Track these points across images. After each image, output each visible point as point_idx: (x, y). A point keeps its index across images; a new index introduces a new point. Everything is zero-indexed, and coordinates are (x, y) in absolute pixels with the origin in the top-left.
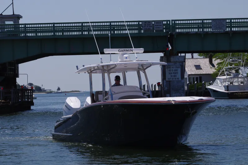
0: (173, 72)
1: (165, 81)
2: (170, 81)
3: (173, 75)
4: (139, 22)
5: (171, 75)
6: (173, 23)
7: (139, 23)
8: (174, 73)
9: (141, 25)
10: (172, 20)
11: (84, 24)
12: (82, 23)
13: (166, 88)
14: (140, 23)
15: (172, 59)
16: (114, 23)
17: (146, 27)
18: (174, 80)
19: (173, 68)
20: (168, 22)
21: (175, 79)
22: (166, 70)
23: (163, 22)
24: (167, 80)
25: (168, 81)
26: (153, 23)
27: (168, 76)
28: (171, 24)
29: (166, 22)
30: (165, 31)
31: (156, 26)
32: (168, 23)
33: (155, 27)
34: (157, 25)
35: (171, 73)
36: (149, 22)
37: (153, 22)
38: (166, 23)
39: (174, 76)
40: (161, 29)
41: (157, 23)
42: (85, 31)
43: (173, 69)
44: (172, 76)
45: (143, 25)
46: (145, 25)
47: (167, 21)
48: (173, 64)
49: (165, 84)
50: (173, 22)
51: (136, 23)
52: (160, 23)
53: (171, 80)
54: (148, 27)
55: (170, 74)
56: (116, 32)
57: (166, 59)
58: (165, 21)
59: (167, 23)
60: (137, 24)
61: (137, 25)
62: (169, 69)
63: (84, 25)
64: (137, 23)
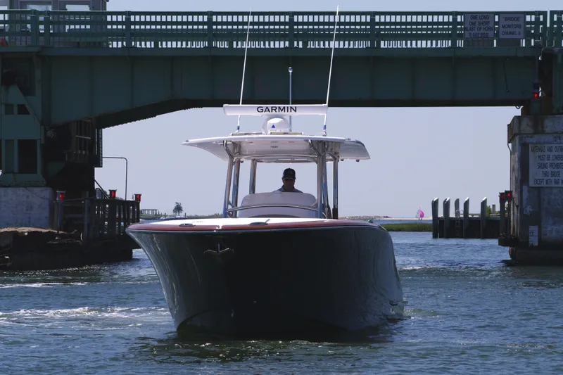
0: (551, 162)
1: (525, 188)
2: (539, 188)
3: (549, 170)
4: (455, 14)
5: (545, 170)
6: (555, 19)
7: (455, 19)
8: (551, 165)
9: (460, 23)
10: (552, 13)
12: (292, 14)
13: (529, 209)
14: (459, 18)
15: (549, 124)
16: (383, 17)
17: (476, 31)
18: (553, 185)
19: (550, 150)
20: (541, 17)
21: (557, 182)
22: (531, 154)
23: (525, 18)
24: (532, 184)
25: (533, 188)
26: (497, 19)
27: (535, 173)
28: (548, 25)
29: (533, 17)
31: (503, 27)
32: (541, 20)
33: (501, 30)
34: (509, 26)
35: (545, 166)
36: (487, 16)
37: (497, 17)
38: (533, 20)
39: (553, 174)
40: (519, 37)
41: (506, 19)
43: (551, 154)
44: (546, 174)
45: (467, 25)
46: (474, 24)
47: (537, 13)
48: (550, 138)
49: (525, 195)
50: (555, 16)
51: (446, 17)
52: (517, 19)
53: (544, 184)
54: (482, 31)
55: (540, 166)
57: (531, 124)
58: (530, 13)
59: (537, 19)
60: (451, 20)
61: (448, 23)
62: (538, 154)
64: (451, 17)
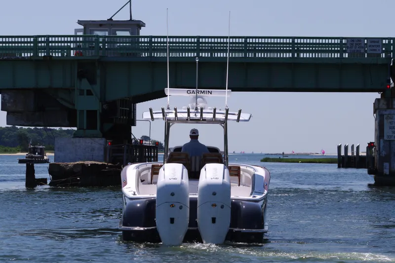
1: (381, 140)
2: (389, 141)
4: (341, 39)
5: (393, 130)
7: (341, 42)
9: (345, 44)
11: (248, 39)
12: (246, 38)
13: (384, 153)
14: (344, 41)
17: (353, 49)
20: (392, 41)
22: (385, 121)
23: (382, 41)
24: (385, 138)
25: (386, 140)
26: (366, 42)
27: (387, 132)
30: (384, 56)
31: (370, 46)
33: (369, 48)
34: (373, 46)
36: (360, 40)
37: (366, 41)
38: (387, 42)
40: (378, 52)
41: (371, 42)
42: (249, 51)
44: (394, 132)
45: (349, 45)
46: (352, 44)
47: (389, 39)
51: (336, 40)
52: (378, 42)
53: (393, 139)
54: (357, 49)
55: (390, 128)
56: (302, 55)
57: (385, 103)
58: (385, 39)
59: (389, 42)
60: (339, 42)
61: (337, 44)
62: (390, 120)
63: (248, 41)
64: (339, 40)
